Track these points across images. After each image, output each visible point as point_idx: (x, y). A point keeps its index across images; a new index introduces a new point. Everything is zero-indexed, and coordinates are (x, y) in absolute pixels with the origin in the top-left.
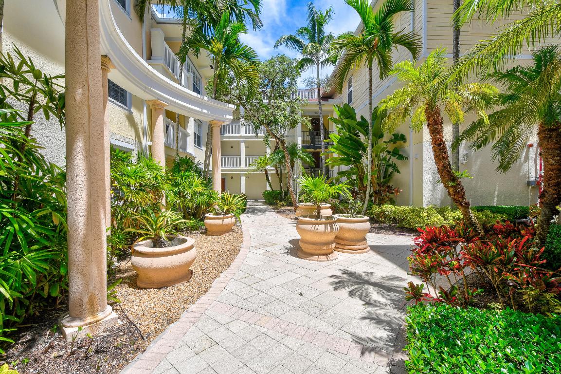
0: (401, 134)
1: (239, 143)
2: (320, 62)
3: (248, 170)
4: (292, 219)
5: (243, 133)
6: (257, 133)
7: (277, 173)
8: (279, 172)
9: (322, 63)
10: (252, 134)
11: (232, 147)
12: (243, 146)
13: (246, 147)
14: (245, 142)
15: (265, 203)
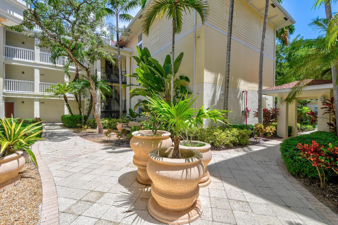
0: (185, 77)
1: (33, 69)
2: (119, 14)
3: (43, 96)
4: (99, 142)
5: (37, 61)
6: (55, 63)
7: (77, 100)
8: (78, 99)
9: (120, 15)
10: (48, 63)
11: (23, 73)
12: (37, 73)
13: (41, 75)
14: (40, 69)
15: (64, 126)
